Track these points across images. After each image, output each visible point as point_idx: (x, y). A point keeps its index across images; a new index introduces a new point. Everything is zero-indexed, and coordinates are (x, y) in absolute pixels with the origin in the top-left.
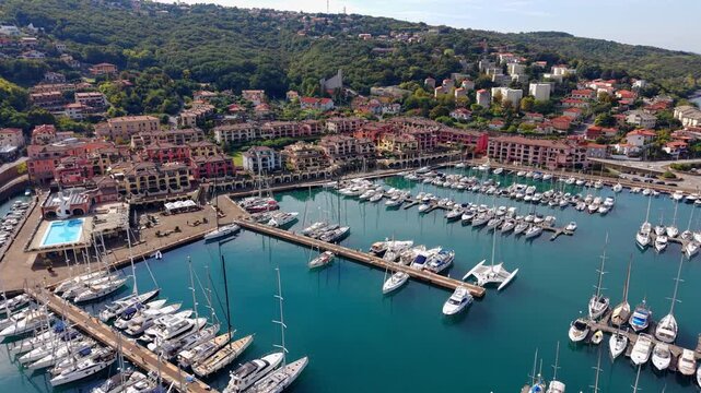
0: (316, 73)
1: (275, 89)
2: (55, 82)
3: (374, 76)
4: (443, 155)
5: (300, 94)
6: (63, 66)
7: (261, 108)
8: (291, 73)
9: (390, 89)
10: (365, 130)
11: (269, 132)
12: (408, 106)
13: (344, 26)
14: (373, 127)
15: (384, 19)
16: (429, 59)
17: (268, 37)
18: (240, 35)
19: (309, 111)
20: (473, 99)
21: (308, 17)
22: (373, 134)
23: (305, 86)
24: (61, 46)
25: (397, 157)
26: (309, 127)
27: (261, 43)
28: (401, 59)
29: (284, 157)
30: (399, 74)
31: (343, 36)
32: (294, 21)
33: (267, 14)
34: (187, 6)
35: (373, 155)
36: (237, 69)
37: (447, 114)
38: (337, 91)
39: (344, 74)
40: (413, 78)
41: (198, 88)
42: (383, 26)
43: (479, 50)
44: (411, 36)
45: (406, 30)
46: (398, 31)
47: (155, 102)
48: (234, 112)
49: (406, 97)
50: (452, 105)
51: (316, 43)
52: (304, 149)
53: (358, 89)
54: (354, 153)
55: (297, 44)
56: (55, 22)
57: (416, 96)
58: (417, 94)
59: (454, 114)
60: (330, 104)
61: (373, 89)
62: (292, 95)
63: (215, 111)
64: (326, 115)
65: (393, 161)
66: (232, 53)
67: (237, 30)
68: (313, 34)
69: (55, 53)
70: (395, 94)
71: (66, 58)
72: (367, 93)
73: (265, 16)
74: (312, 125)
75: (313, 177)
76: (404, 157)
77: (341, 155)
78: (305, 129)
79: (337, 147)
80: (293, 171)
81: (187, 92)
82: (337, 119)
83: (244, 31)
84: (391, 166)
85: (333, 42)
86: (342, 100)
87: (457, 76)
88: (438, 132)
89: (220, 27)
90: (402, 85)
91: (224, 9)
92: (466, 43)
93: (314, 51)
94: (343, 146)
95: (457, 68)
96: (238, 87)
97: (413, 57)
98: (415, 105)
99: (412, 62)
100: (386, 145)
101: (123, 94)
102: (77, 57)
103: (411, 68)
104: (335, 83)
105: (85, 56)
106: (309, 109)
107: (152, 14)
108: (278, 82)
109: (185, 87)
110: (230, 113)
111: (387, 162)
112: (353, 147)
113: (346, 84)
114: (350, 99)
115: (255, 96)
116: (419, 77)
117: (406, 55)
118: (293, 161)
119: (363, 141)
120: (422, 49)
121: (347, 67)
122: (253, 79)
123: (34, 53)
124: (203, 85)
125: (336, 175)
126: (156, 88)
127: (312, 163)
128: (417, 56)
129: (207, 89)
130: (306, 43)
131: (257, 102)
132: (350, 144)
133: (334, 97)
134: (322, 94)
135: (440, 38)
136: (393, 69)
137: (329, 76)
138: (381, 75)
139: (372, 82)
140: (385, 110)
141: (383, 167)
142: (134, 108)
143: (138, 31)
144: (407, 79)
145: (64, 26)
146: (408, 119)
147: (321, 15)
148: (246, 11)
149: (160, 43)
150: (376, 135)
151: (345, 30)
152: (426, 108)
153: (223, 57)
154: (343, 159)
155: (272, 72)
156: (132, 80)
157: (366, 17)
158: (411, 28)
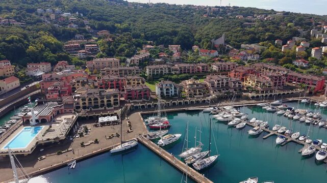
0: (210, 36)
1: (186, 45)
2: (79, 39)
3: (244, 38)
4: (290, 92)
5: (200, 47)
6: (85, 31)
7: (176, 55)
8: (197, 36)
9: (253, 46)
10: (236, 72)
11: (176, 70)
12: (263, 56)
13: (229, 12)
14: (242, 70)
15: (251, 8)
16: (278, 28)
17: (188, 18)
18: (174, 17)
19: (203, 57)
20: (309, 54)
21: (210, 8)
22: (241, 74)
23: (203, 43)
24: (86, 22)
25: (257, 92)
26: (201, 67)
27: (184, 21)
28: (260, 28)
29: (181, 88)
30: (259, 37)
31: (227, 17)
32: (202, 10)
33: (189, 7)
34: (153, 4)
35: (241, 89)
36: (168, 34)
37: (291, 63)
38: (221, 46)
39: (226, 37)
40: (267, 39)
41: (146, 44)
42: (250, 12)
43: (310, 24)
44: (266, 16)
45: (263, 14)
46: (258, 14)
47: (122, 50)
48: (161, 57)
49: (263, 50)
50: (294, 57)
51: (212, 20)
52: (194, 84)
53: (233, 45)
54: (227, 87)
55: (202, 21)
56: (88, 11)
57: (270, 50)
58: (270, 49)
59: (296, 63)
60: (216, 53)
61: (243, 46)
62: (195, 48)
63: (150, 56)
64: (213, 60)
65: (254, 94)
66: (167, 25)
67: (173, 14)
68: (211, 16)
69: (83, 25)
70: (256, 48)
71: (87, 28)
72: (239, 47)
73: (188, 8)
74: (203, 67)
75: (198, 103)
76: (263, 92)
77: (218, 89)
78: (198, 68)
79: (216, 83)
80: (185, 98)
81: (140, 45)
82: (219, 63)
83: (177, 15)
84: (253, 97)
85: (222, 20)
86: (224, 51)
87: (297, 39)
88: (286, 75)
89: (165, 13)
90: (261, 43)
91: (169, 5)
92: (301, 20)
93: (211, 24)
94: (220, 82)
95: (297, 34)
96: (167, 43)
97: (268, 27)
98: (268, 56)
99: (267, 30)
100: (250, 82)
101: (106, 46)
102: (93, 27)
103: (267, 34)
104: (221, 41)
105: (96, 27)
106: (203, 56)
107: (136, 8)
108: (189, 41)
109: (139, 43)
110: (159, 58)
111: (250, 95)
112: (227, 83)
113: (227, 42)
114: (228, 51)
115: (174, 48)
116: (272, 39)
117: (264, 26)
118: (186, 91)
119: (234, 79)
120: (273, 23)
121: (227, 33)
122: (176, 39)
123: (73, 25)
124: (149, 42)
125: (214, 102)
126: (124, 43)
127: (198, 93)
128: (271, 27)
129: (150, 44)
130: (207, 20)
131: (175, 52)
132: (225, 81)
133: (219, 49)
134: (212, 47)
135: (284, 18)
136: (255, 34)
137: (217, 37)
138: (248, 37)
139: (242, 41)
140: (249, 58)
141: (247, 98)
142: (110, 54)
143: (126, 16)
144: (264, 40)
145: (92, 13)
146: (265, 65)
147: (216, 7)
148: (180, 6)
149: (135, 21)
150: (243, 75)
151: (229, 14)
152: (277, 59)
153: (162, 28)
154: (220, 91)
155: (186, 35)
156: (113, 39)
157: (241, 7)
158: (266, 13)
